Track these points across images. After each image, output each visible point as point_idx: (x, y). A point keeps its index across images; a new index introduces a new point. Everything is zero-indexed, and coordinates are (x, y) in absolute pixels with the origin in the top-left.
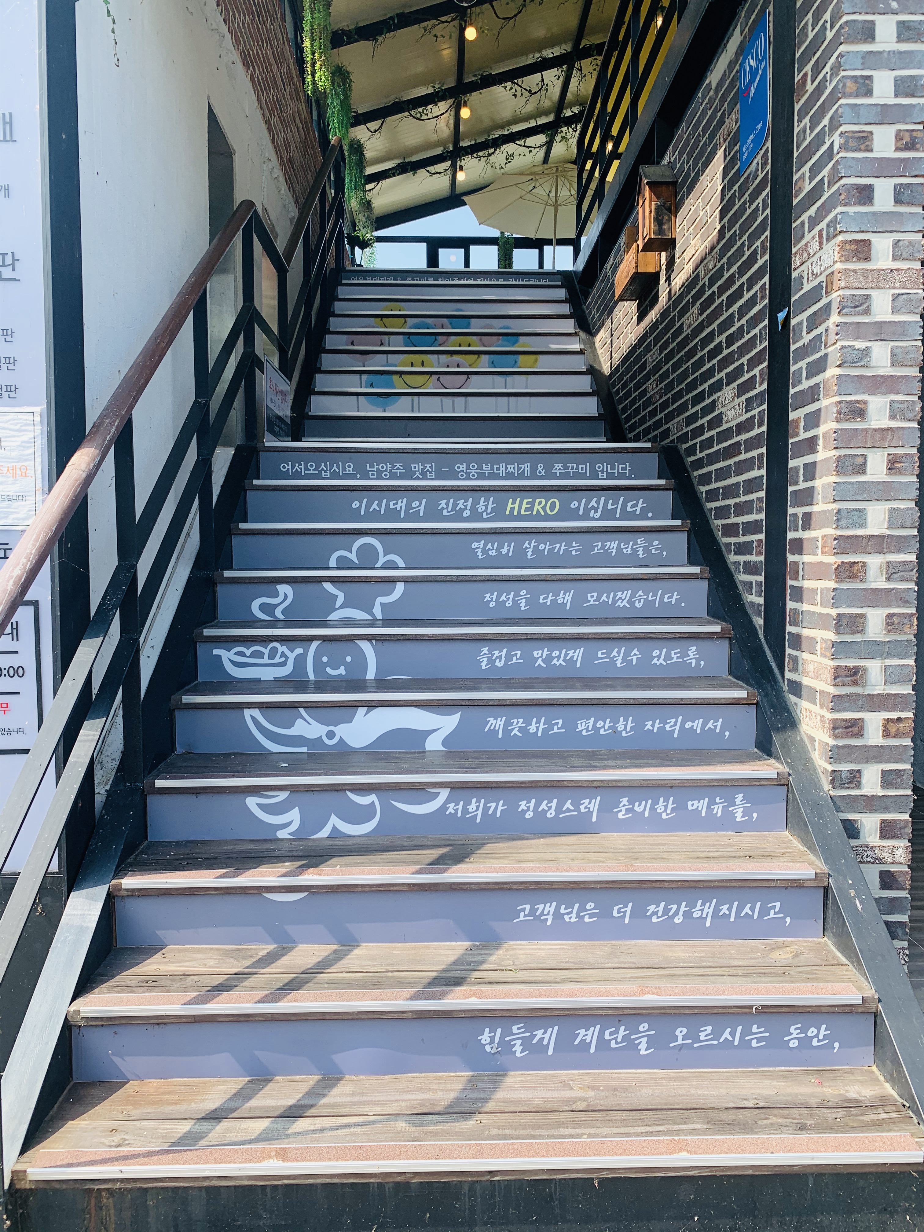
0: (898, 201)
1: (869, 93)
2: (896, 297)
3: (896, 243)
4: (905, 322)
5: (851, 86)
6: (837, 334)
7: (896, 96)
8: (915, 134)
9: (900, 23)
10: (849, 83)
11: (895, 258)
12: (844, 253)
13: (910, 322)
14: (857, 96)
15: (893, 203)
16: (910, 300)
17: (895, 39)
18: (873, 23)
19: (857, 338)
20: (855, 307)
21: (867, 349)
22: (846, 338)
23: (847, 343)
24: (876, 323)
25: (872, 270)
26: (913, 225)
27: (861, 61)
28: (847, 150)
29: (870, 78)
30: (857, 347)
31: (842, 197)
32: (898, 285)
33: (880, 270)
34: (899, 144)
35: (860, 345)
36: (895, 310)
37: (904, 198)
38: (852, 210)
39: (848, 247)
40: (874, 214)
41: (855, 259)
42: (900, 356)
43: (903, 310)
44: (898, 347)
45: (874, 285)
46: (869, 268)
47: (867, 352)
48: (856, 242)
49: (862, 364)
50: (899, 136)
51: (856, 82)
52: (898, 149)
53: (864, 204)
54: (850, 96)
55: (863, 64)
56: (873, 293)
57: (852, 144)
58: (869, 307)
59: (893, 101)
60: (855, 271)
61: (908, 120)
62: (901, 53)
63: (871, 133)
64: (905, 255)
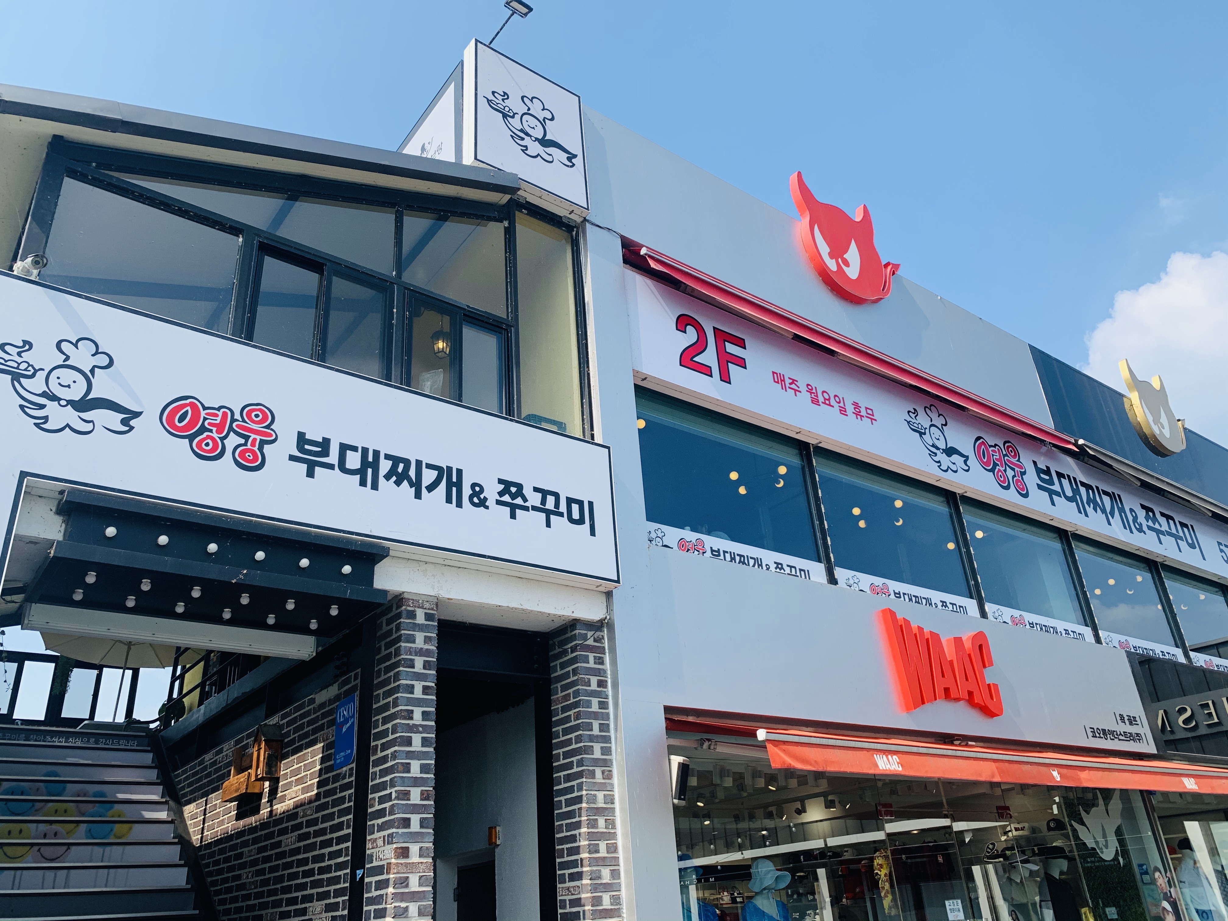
0: (422, 826)
1: (409, 771)
2: (421, 877)
3: (421, 848)
4: (424, 891)
5: (401, 768)
6: (392, 899)
7: (421, 773)
8: (429, 792)
9: (423, 738)
10: (400, 766)
11: (420, 856)
12: (397, 854)
13: (428, 891)
14: (403, 773)
15: (419, 827)
16: (427, 879)
17: (421, 746)
18: (411, 737)
19: (402, 901)
20: (401, 884)
21: (407, 907)
22: (396, 901)
23: (397, 904)
24: (411, 892)
25: (410, 863)
26: (428, 839)
27: (405, 755)
28: (399, 800)
29: (409, 764)
30: (402, 906)
31: (396, 824)
32: (421, 871)
33: (413, 863)
34: (422, 797)
35: (403, 905)
36: (420, 885)
37: (424, 825)
38: (401, 831)
39: (398, 850)
40: (411, 833)
41: (401, 857)
42: (423, 910)
43: (424, 885)
44: (422, 905)
45: (410, 871)
46: (408, 862)
47: (406, 909)
48: (402, 848)
49: (404, 916)
50: (422, 793)
51: (403, 766)
52: (421, 800)
53: (406, 828)
54: (400, 772)
55: (406, 757)
56: (410, 875)
57: (401, 796)
58: (408, 884)
59: (419, 775)
60: (402, 864)
61: (426, 785)
62: (423, 752)
63: (410, 791)
64: (425, 854)
